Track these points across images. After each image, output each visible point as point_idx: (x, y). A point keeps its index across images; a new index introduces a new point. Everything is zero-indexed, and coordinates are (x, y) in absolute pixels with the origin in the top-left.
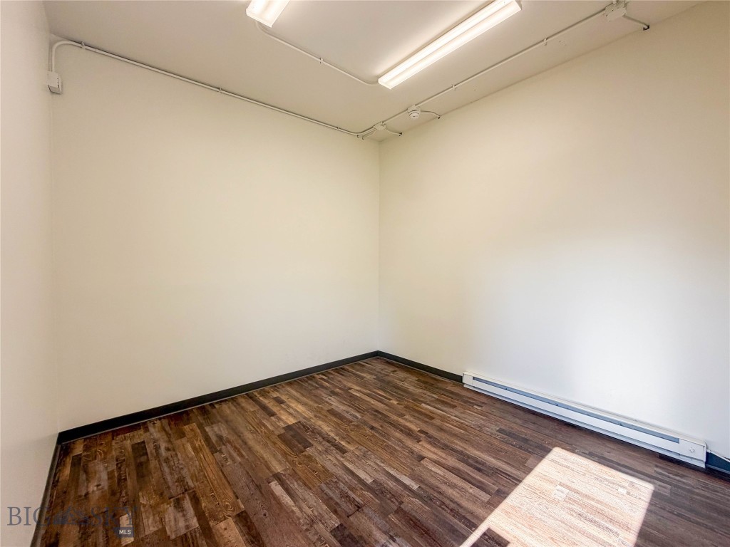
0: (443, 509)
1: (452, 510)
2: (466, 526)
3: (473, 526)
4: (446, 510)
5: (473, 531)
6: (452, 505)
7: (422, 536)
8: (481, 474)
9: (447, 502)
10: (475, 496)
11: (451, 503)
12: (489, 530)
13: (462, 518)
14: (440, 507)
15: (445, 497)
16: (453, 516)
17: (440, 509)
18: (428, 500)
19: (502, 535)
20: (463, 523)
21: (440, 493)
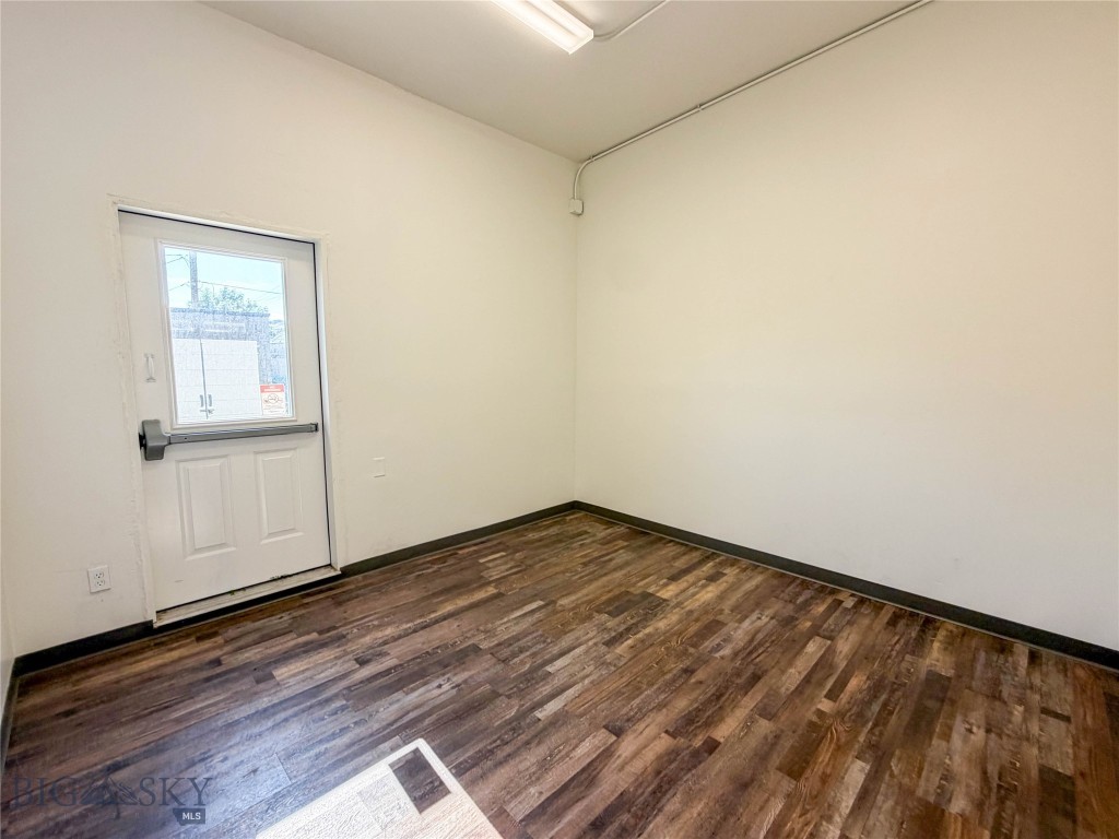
0: (495, 741)
1: (491, 752)
2: (461, 763)
3: (459, 771)
4: (491, 744)
5: (450, 770)
6: (500, 755)
7: (455, 712)
8: (584, 825)
9: (508, 749)
10: (519, 793)
11: (505, 754)
12: (448, 792)
13: (476, 761)
14: (499, 738)
15: (519, 748)
16: (480, 751)
17: (495, 737)
18: (514, 726)
19: (434, 806)
20: (466, 761)
21: (528, 743)
